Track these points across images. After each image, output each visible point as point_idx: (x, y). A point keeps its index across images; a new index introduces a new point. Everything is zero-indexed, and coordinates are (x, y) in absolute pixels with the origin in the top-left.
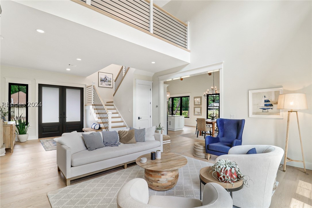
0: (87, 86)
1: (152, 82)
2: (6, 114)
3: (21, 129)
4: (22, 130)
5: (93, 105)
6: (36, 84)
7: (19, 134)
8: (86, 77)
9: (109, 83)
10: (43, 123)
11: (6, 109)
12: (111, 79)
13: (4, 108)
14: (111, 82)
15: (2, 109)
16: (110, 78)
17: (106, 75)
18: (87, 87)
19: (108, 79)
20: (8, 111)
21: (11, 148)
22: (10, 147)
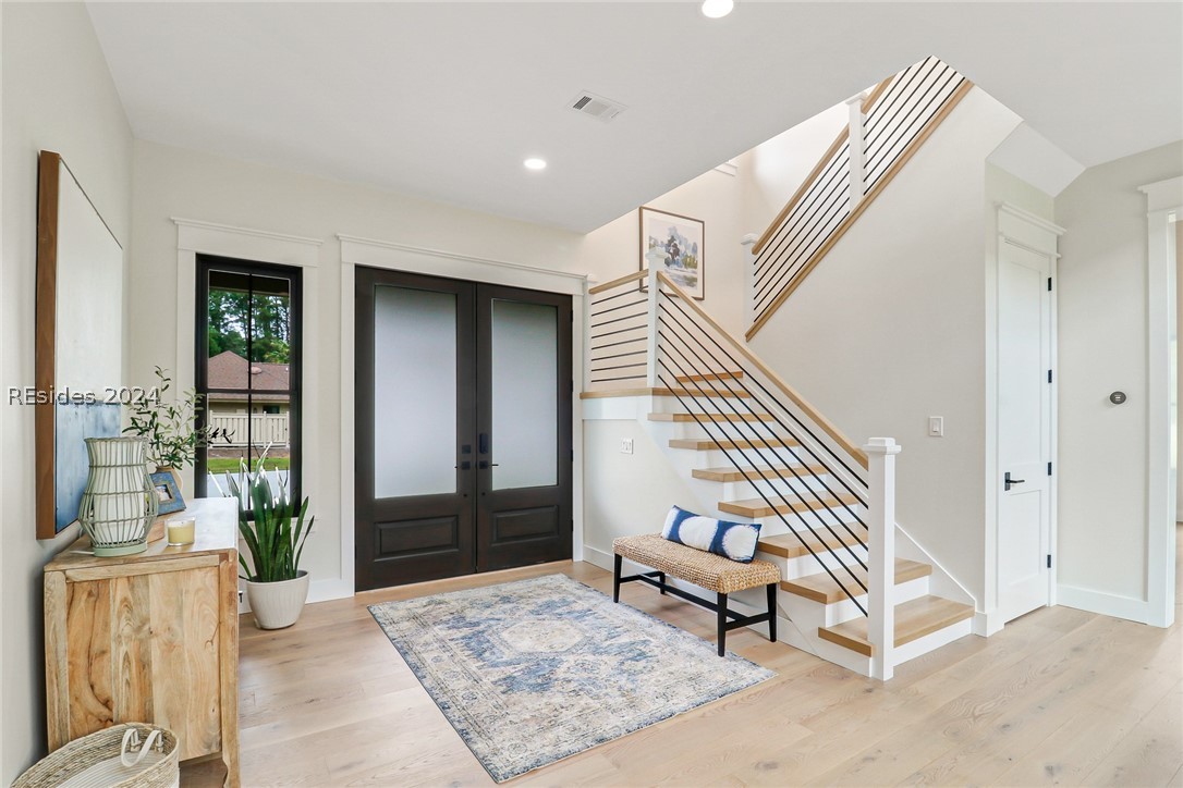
0: (590, 286)
1: (1061, 231)
2: (182, 454)
3: (267, 542)
4: (275, 553)
5: (656, 392)
6: (343, 266)
7: (254, 573)
8: (584, 234)
9: (689, 272)
10: (376, 497)
11: (185, 418)
12: (695, 250)
13: (173, 413)
14: (695, 267)
15: (155, 415)
16: (691, 242)
17: (674, 229)
18: (593, 292)
19: (682, 248)
20: (193, 430)
21: (226, 759)
22: (215, 749)
